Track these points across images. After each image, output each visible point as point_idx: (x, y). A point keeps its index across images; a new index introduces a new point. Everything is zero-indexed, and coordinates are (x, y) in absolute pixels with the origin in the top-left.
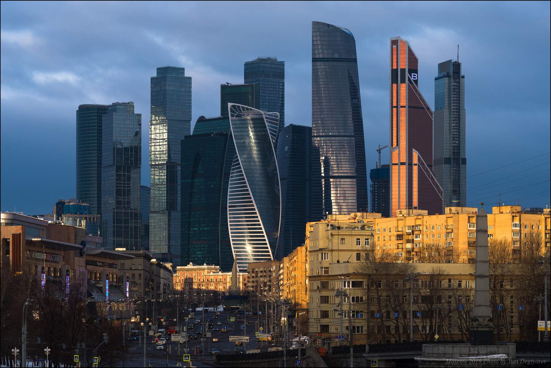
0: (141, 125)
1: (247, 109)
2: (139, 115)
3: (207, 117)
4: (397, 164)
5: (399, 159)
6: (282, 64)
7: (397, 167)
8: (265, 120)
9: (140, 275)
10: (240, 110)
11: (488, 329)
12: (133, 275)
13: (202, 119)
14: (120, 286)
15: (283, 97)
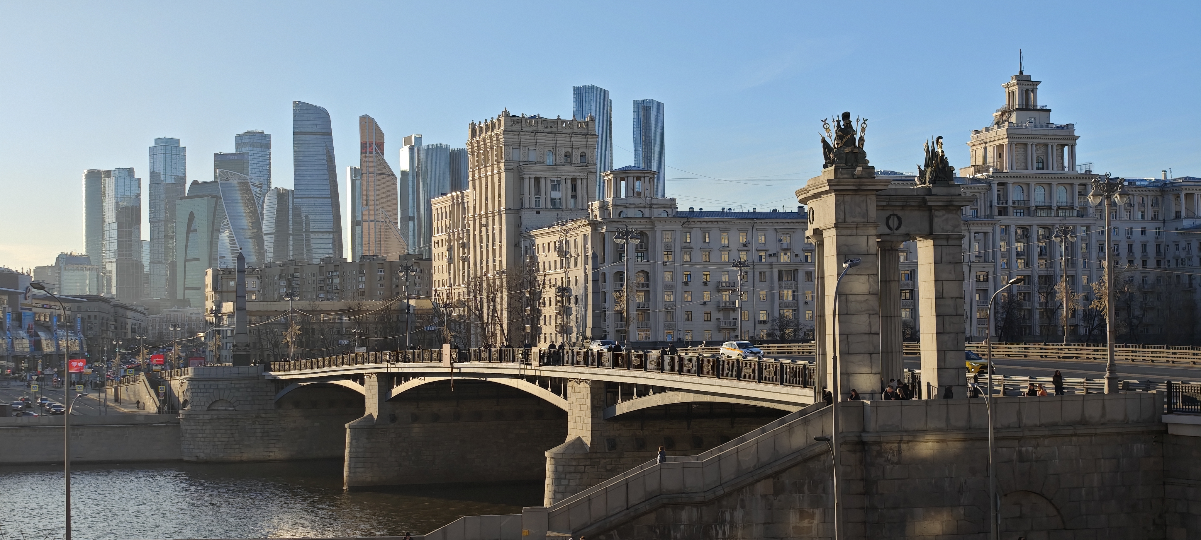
0: (140, 187)
1: (234, 174)
2: (139, 179)
3: (200, 180)
4: (367, 221)
5: (369, 217)
6: (269, 136)
7: (367, 224)
8: (250, 183)
9: (95, 316)
10: (228, 175)
11: (245, 353)
12: (89, 316)
13: (195, 183)
14: (73, 326)
15: (270, 164)
